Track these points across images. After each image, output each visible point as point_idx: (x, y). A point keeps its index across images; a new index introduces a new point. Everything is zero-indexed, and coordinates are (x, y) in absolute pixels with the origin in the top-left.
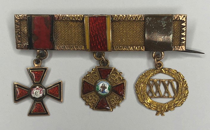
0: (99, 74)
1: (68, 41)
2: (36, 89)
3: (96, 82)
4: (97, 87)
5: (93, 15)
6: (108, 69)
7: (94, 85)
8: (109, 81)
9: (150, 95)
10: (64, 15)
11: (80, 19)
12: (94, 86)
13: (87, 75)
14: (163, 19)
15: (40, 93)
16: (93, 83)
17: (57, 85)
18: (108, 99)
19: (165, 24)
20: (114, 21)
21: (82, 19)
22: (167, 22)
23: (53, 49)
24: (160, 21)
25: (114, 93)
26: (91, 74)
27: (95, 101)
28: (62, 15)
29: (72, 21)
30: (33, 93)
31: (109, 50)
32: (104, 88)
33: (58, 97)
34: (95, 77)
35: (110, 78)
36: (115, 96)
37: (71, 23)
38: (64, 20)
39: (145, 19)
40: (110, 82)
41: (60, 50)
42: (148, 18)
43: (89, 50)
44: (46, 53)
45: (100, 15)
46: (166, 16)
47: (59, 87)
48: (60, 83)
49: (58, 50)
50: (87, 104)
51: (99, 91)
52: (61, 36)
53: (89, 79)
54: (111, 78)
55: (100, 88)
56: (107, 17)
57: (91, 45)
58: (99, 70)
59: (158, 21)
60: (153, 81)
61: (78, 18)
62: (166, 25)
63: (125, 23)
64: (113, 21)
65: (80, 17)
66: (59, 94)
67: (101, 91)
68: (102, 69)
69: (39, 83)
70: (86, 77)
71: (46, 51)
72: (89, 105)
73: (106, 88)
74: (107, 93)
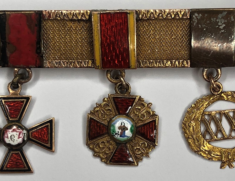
0: (114, 106)
1: (66, 52)
2: (12, 131)
3: (111, 120)
4: (112, 128)
5: (107, 10)
6: (129, 98)
7: (106, 124)
8: (131, 118)
9: (208, 137)
10: (59, 11)
11: (85, 17)
12: (108, 126)
13: (95, 108)
14: (220, 16)
15: (19, 138)
16: (106, 121)
17: (47, 125)
18: (131, 147)
19: (224, 23)
20: (141, 20)
21: (87, 17)
22: (226, 21)
23: (41, 66)
24: (216, 20)
25: (139, 137)
26: (101, 107)
27: (110, 150)
28: (55, 11)
29: (72, 20)
30: (7, 137)
31: (132, 67)
32: (124, 129)
33: (48, 143)
34: (109, 112)
35: (132, 113)
36: (141, 142)
37: (70, 24)
38: (59, 19)
39: (190, 16)
40: (133, 120)
41: (51, 67)
42: (196, 15)
43: (100, 68)
44: (28, 72)
45: (118, 10)
46: (225, 11)
47: (49, 127)
48: (51, 122)
49: (49, 68)
50: (96, 155)
51: (116, 134)
52: (54, 44)
53: (98, 115)
54: (134, 113)
55: (117, 130)
56: (129, 14)
57: (103, 59)
58: (114, 100)
59: (212, 19)
60: (209, 115)
61: (82, 16)
62: (224, 25)
63: (157, 23)
64: (138, 20)
65: (85, 14)
66: (49, 139)
67: (118, 134)
68: (119, 99)
69: (17, 121)
70: (94, 112)
71: (30, 69)
72: (99, 156)
73: (127, 129)
74: (128, 137)
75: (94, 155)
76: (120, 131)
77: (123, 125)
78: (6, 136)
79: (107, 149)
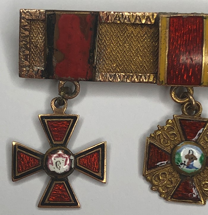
0: (180, 130)
1: (123, 63)
2: (57, 157)
3: (175, 146)
4: (177, 157)
5: (177, 13)
6: (199, 121)
7: (169, 152)
8: (201, 145)
10: (120, 13)
11: (151, 21)
12: (171, 154)
13: (156, 132)
15: (66, 164)
16: (169, 148)
17: (97, 150)
18: (198, 181)
21: (153, 21)
23: (92, 79)
26: (164, 130)
27: (172, 183)
28: (114, 12)
29: (134, 25)
30: (52, 164)
31: (204, 84)
32: (192, 158)
33: (98, 172)
34: (173, 137)
35: (202, 139)
37: (131, 29)
38: (118, 22)
41: (104, 81)
43: (164, 84)
44: (76, 86)
45: (192, 14)
47: (100, 153)
48: (102, 146)
49: (101, 81)
50: (154, 188)
51: (182, 164)
52: (110, 53)
53: (160, 140)
55: (183, 159)
56: (205, 18)
57: (169, 73)
58: (180, 123)
61: (146, 20)
65: (151, 17)
66: (100, 167)
67: (185, 165)
68: (187, 122)
69: (61, 145)
70: (155, 136)
71: (78, 82)
72: (158, 190)
73: (196, 159)
74: (196, 168)
75: (152, 189)
76: (187, 160)
77: (191, 153)
78: (50, 162)
79: (169, 182)
